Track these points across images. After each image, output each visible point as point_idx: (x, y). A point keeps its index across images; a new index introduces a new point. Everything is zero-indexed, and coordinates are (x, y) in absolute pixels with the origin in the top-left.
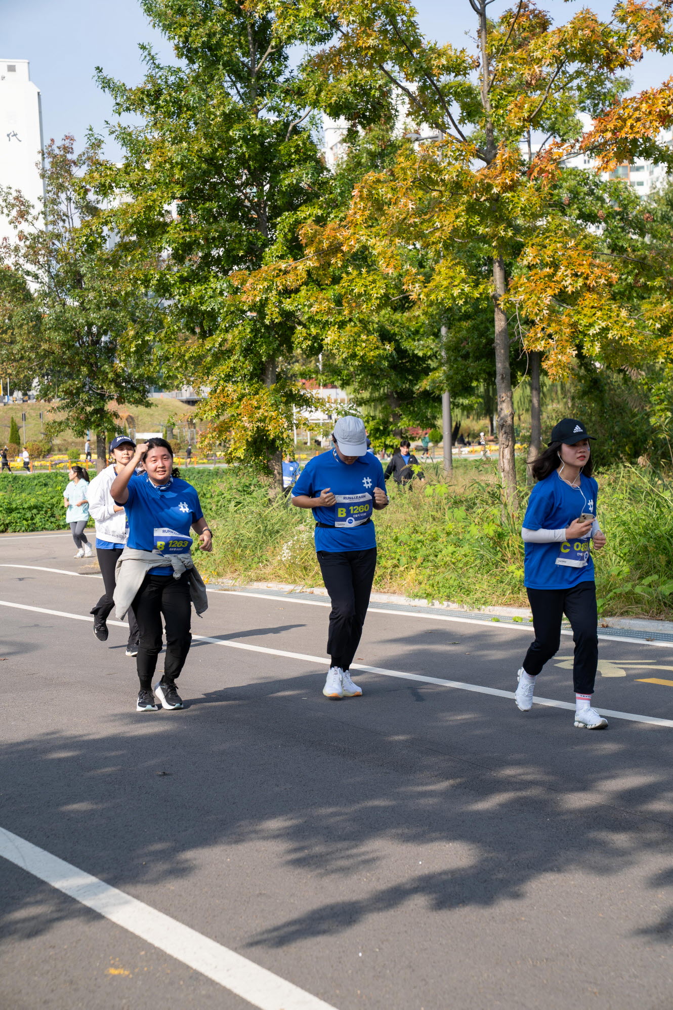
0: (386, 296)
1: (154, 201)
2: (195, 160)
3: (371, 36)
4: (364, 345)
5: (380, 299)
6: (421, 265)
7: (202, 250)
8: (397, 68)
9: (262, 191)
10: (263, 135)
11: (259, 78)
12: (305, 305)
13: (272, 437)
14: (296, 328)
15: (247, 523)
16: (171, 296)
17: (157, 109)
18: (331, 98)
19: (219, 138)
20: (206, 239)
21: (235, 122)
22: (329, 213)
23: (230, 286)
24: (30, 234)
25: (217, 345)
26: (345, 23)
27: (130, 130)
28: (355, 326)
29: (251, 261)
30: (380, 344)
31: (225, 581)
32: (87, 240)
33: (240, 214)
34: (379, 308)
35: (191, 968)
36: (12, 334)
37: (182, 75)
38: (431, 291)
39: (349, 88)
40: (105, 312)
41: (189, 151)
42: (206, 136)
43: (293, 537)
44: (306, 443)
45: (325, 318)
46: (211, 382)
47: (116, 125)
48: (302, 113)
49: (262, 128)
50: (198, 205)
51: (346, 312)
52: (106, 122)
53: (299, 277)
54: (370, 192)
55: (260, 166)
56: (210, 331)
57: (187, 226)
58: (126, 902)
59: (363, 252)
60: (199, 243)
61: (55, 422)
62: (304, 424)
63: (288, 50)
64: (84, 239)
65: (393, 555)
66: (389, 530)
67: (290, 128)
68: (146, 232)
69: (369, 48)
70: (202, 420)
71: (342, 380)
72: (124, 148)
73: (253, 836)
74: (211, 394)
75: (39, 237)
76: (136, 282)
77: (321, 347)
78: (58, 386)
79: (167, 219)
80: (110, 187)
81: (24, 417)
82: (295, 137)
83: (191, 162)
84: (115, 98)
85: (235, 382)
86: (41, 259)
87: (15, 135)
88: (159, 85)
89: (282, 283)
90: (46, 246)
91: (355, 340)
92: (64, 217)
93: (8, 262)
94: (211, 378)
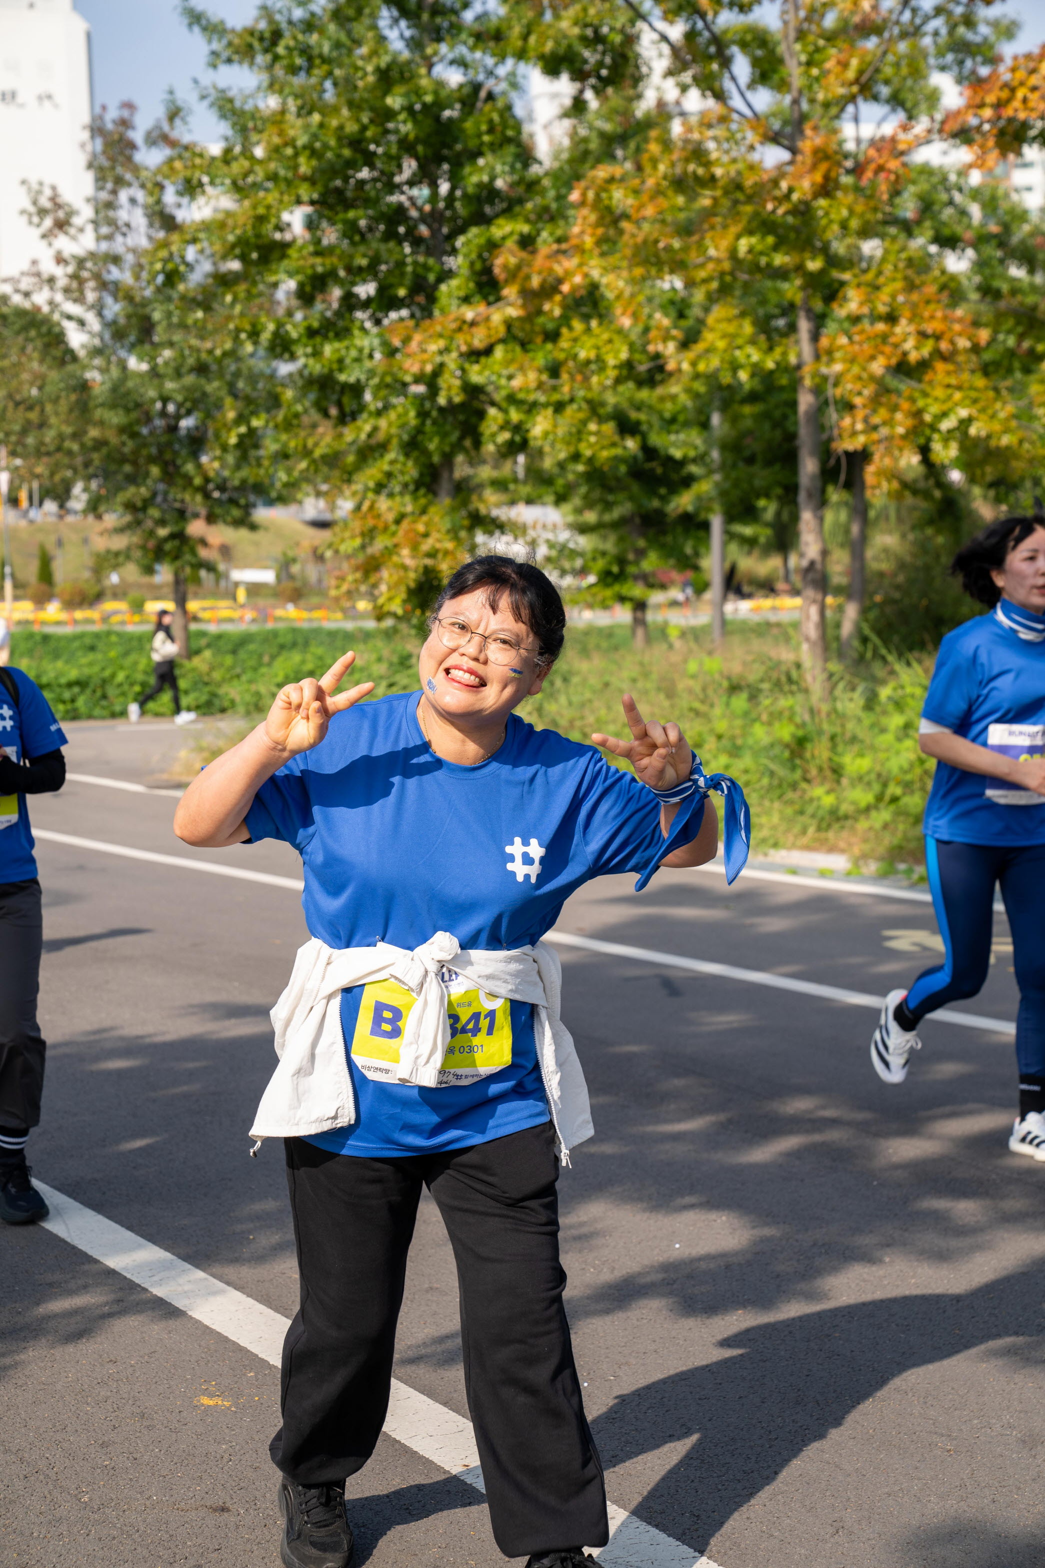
0: (629, 365)
1: (269, 207)
2: (333, 142)
5: (620, 367)
6: (681, 315)
7: (341, 287)
9: (437, 192)
10: (439, 105)
11: (434, 13)
12: (500, 376)
14: (487, 412)
16: (293, 357)
17: (274, 60)
18: (544, 44)
19: (372, 109)
20: (349, 269)
21: (395, 82)
22: (539, 230)
23: (385, 344)
24: (74, 257)
25: (363, 436)
27: (231, 94)
28: (580, 409)
29: (418, 304)
30: (616, 438)
32: (163, 267)
33: (402, 229)
34: (618, 381)
36: (42, 411)
37: (315, 8)
38: (699, 357)
39: (576, 31)
40: (189, 379)
41: (322, 127)
42: (351, 104)
45: (532, 397)
46: (354, 493)
47: (210, 85)
48: (502, 71)
49: (436, 93)
50: (336, 214)
51: (567, 388)
52: (195, 80)
53: (492, 332)
54: (599, 196)
55: (434, 154)
56: (353, 413)
57: (319, 248)
59: (590, 293)
60: (337, 275)
61: (108, 551)
64: (158, 266)
67: (483, 94)
68: (255, 256)
70: (338, 551)
71: (556, 493)
72: (223, 123)
74: (352, 512)
75: (86, 259)
76: (238, 336)
77: (526, 441)
78: (115, 495)
79: (288, 237)
80: (201, 185)
81: (60, 543)
82: (488, 107)
83: (326, 146)
84: (210, 41)
85: (391, 495)
86: (91, 296)
87: (49, 97)
88: (277, 23)
89: (466, 343)
90: (97, 276)
91: (579, 432)
92: (124, 229)
93: (41, 298)
94: (353, 487)
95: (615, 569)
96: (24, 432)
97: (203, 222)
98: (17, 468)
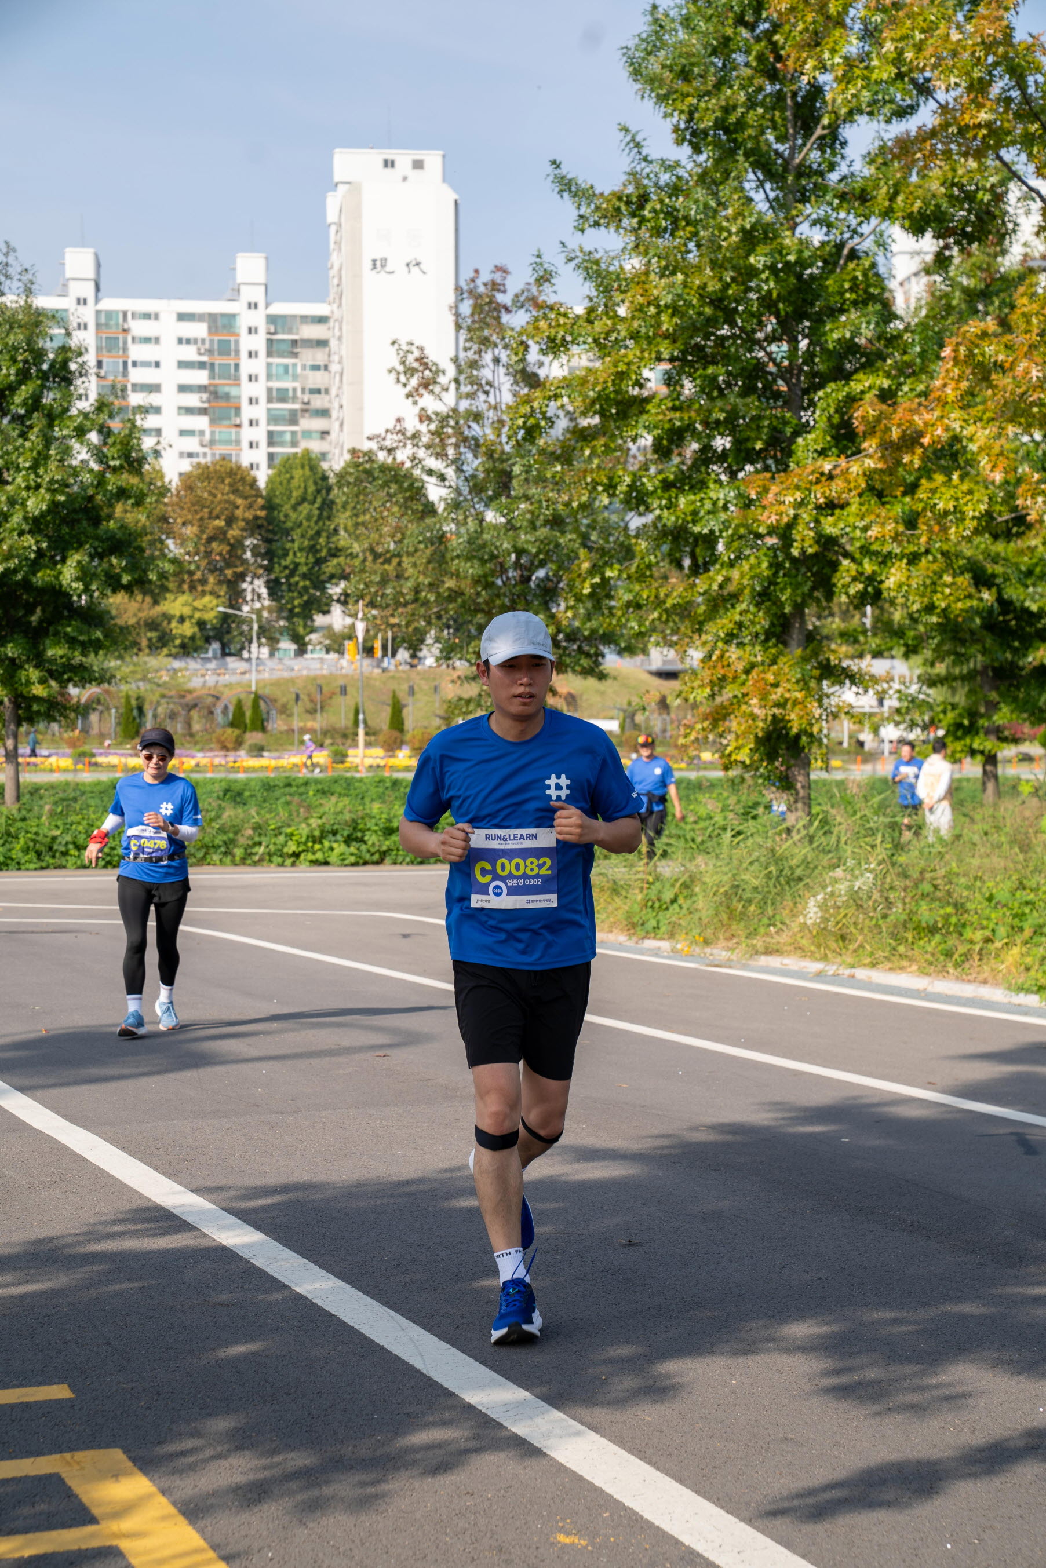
0: (989, 515)
1: (628, 364)
2: (695, 302)
3: (984, 106)
5: (979, 519)
7: (698, 441)
8: (1024, 157)
9: (796, 349)
10: (802, 264)
11: (799, 175)
12: (855, 528)
13: (795, 731)
14: (840, 564)
15: (751, 863)
16: (648, 509)
17: (640, 223)
18: (912, 204)
19: (734, 268)
20: (706, 424)
21: (759, 242)
22: (900, 384)
23: (740, 496)
24: (437, 414)
25: (715, 587)
26: (943, 87)
27: (597, 256)
28: (935, 560)
29: (774, 457)
30: (973, 590)
31: (715, 951)
32: (525, 423)
33: (760, 385)
34: (976, 532)
35: (683, 1544)
36: (399, 564)
37: (681, 172)
39: (943, 190)
40: (543, 532)
41: (685, 286)
42: (714, 264)
43: (824, 887)
44: (841, 743)
45: (886, 549)
46: (704, 643)
47: (577, 248)
48: (865, 229)
49: (800, 252)
50: (696, 370)
51: (923, 540)
52: (562, 243)
53: (852, 485)
54: (970, 351)
55: (795, 311)
56: (706, 564)
57: (677, 403)
58: (578, 1434)
59: (951, 446)
60: (695, 429)
61: (460, 699)
62: (847, 713)
63: (847, 132)
64: (520, 422)
65: (985, 923)
66: (978, 883)
67: (846, 251)
68: (614, 411)
69: (979, 126)
70: (686, 700)
71: (906, 645)
72: (588, 284)
73: (771, 1345)
74: (703, 661)
75: (448, 416)
76: (594, 488)
77: (878, 593)
78: (468, 644)
79: (646, 393)
80: (564, 343)
81: (412, 691)
82: (851, 265)
83: (689, 305)
84: (578, 208)
85: (740, 645)
86: (451, 452)
87: (418, 264)
88: (645, 186)
89: (823, 493)
90: (458, 432)
91: (934, 583)
92: (487, 388)
93: (402, 456)
94: (704, 637)
95: (966, 722)
96: (384, 581)
97: (564, 378)
98: (375, 617)
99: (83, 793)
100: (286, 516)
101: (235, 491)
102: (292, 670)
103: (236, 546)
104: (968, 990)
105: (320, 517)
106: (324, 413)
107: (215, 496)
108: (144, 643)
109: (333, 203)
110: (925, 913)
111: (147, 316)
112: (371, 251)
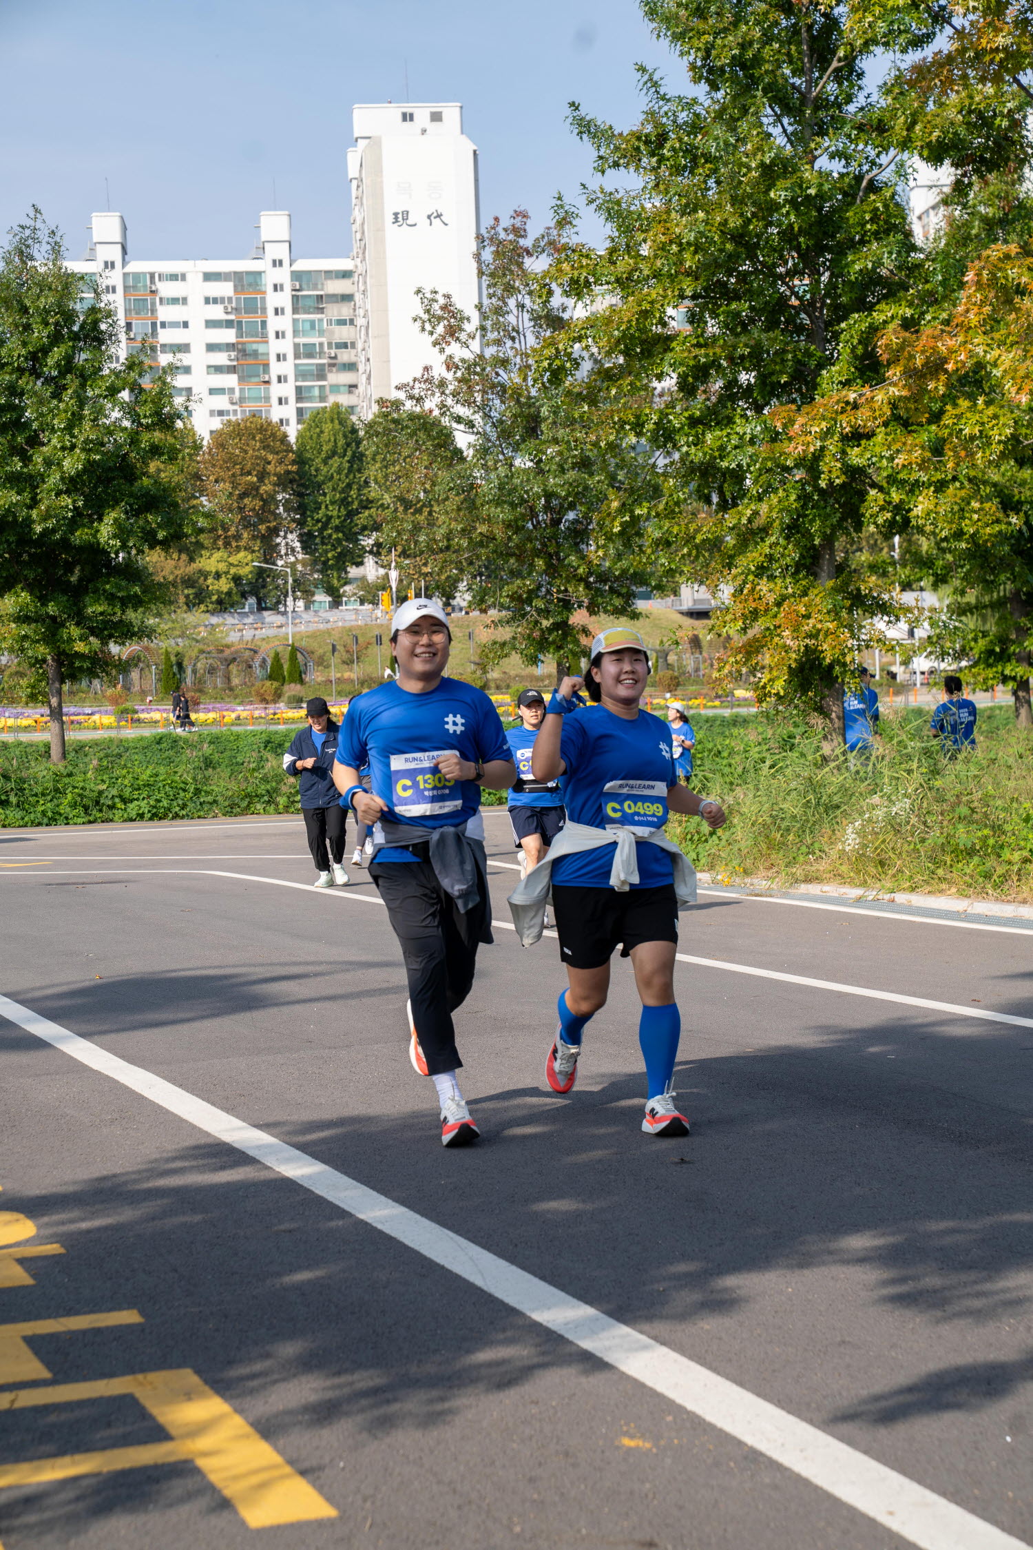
0: (1015, 438)
1: (652, 303)
2: (716, 238)
3: (1001, 30)
4: (975, 517)
5: (1005, 443)
7: (724, 376)
9: (818, 282)
10: (821, 196)
11: (817, 108)
12: (882, 457)
13: (828, 661)
14: (867, 493)
15: (788, 794)
16: (676, 447)
17: (660, 162)
18: (931, 134)
19: (754, 204)
20: (731, 359)
21: (778, 177)
22: (923, 313)
23: (766, 429)
24: (463, 361)
25: (744, 521)
26: (960, 12)
27: (618, 196)
28: (962, 488)
29: (799, 390)
30: (1001, 515)
31: (755, 881)
32: (550, 365)
33: (783, 319)
34: (1003, 456)
35: (746, 1445)
36: (431, 511)
37: (698, 109)
39: (960, 117)
40: (572, 475)
41: (707, 224)
42: (734, 200)
43: (862, 813)
45: (913, 477)
46: (735, 577)
47: (598, 189)
48: (884, 159)
49: (820, 185)
50: (720, 306)
51: (950, 465)
52: (582, 185)
53: (877, 414)
54: (994, 275)
55: (816, 245)
56: (734, 499)
57: (701, 340)
59: (975, 373)
60: (720, 365)
61: (494, 644)
62: (879, 643)
63: (864, 63)
64: (546, 364)
65: (1022, 843)
66: (1015, 805)
67: (864, 183)
68: (638, 350)
69: (996, 50)
70: (719, 635)
71: (936, 575)
72: (609, 225)
73: (826, 1257)
74: (734, 595)
75: (475, 364)
76: (622, 427)
77: (907, 521)
78: (502, 588)
79: (670, 330)
80: (587, 284)
82: (872, 196)
83: (711, 242)
84: (598, 148)
85: (772, 578)
86: (478, 397)
87: (439, 216)
88: (664, 125)
89: (849, 423)
90: (486, 378)
91: (962, 510)
92: (514, 334)
93: (431, 404)
94: (734, 571)
96: (416, 530)
97: (589, 319)
98: (407, 566)
99: (127, 750)
100: (317, 470)
101: (266, 447)
102: (328, 622)
103: (268, 501)
104: (1008, 910)
105: (350, 470)
106: (351, 367)
107: (246, 452)
108: (182, 600)
109: (353, 159)
110: (963, 836)
111: (174, 277)
112: (392, 204)
